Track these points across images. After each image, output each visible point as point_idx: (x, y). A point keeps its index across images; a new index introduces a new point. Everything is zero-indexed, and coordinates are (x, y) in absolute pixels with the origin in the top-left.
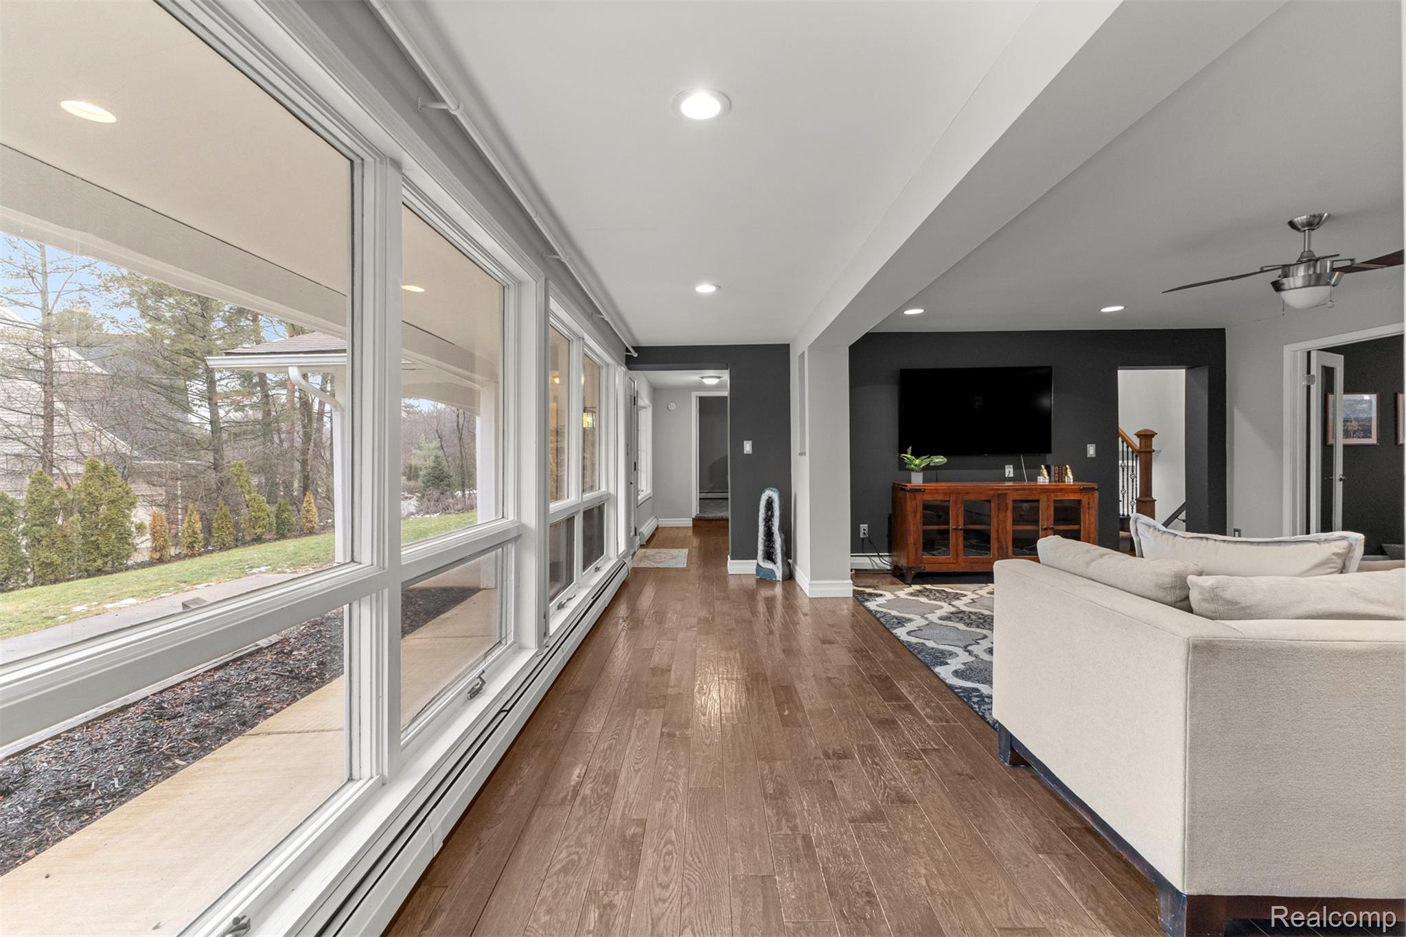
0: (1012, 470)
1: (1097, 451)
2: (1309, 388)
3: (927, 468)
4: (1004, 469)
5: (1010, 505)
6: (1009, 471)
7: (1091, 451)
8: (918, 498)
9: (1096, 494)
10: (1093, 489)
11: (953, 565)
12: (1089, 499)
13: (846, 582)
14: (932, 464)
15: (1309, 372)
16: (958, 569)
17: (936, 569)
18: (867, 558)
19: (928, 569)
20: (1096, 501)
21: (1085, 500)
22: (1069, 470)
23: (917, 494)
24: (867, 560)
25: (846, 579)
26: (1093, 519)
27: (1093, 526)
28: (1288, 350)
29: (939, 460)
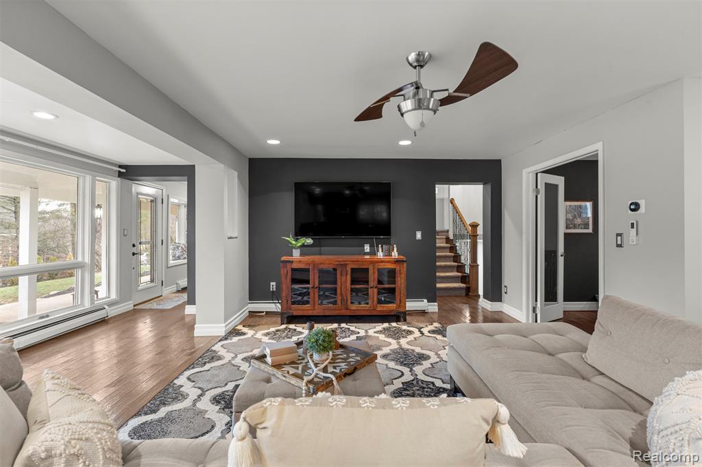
0: (368, 248)
1: (422, 235)
2: (537, 197)
3: (303, 246)
4: (364, 246)
5: (349, 272)
6: (367, 248)
7: (419, 235)
8: (288, 266)
9: (405, 264)
10: (403, 261)
11: (311, 311)
12: (400, 267)
13: (221, 325)
14: (306, 244)
15: (537, 187)
16: (315, 313)
17: (300, 313)
18: (273, 304)
19: (295, 313)
20: (405, 269)
21: (398, 269)
22: (395, 249)
23: (287, 264)
24: (273, 305)
25: (221, 323)
26: (403, 281)
27: (403, 285)
28: (525, 172)
29: (309, 241)
